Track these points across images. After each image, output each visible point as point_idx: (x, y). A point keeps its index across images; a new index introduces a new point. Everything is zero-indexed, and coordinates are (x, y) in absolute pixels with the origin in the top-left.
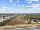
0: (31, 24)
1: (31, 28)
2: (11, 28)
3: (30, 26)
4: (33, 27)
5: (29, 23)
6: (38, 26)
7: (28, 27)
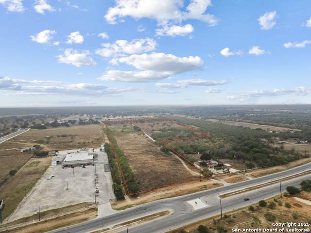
0: (213, 178)
1: (219, 187)
2: (169, 195)
3: (214, 184)
4: (223, 185)
5: (208, 176)
6: (233, 181)
7: (210, 188)
